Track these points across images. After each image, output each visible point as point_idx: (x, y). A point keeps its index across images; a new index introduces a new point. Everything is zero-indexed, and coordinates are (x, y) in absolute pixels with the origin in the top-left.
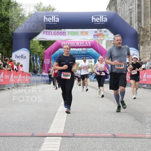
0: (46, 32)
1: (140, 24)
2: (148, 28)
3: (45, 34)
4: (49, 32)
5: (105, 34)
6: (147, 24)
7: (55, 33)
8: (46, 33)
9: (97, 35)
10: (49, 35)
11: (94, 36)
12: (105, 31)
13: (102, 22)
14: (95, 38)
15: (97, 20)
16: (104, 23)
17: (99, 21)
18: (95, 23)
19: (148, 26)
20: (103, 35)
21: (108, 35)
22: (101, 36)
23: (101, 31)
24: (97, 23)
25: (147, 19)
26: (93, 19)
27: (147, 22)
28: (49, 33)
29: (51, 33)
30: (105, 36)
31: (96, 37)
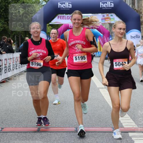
0: (61, 16)
1: (134, 6)
2: (141, 10)
3: (59, 18)
4: (63, 16)
5: (111, 17)
6: (140, 6)
7: (68, 17)
8: (61, 18)
9: (105, 19)
10: (63, 19)
11: (102, 19)
12: (112, 15)
13: (109, 7)
14: (102, 21)
15: (104, 5)
16: (111, 8)
17: (106, 7)
18: (103, 9)
19: (141, 8)
20: (110, 19)
21: (114, 19)
22: (108, 19)
23: (108, 15)
24: (105, 9)
25: (140, 2)
26: (101, 4)
27: (140, 4)
28: (63, 18)
29: (64, 17)
30: (111, 20)
31: (104, 20)
